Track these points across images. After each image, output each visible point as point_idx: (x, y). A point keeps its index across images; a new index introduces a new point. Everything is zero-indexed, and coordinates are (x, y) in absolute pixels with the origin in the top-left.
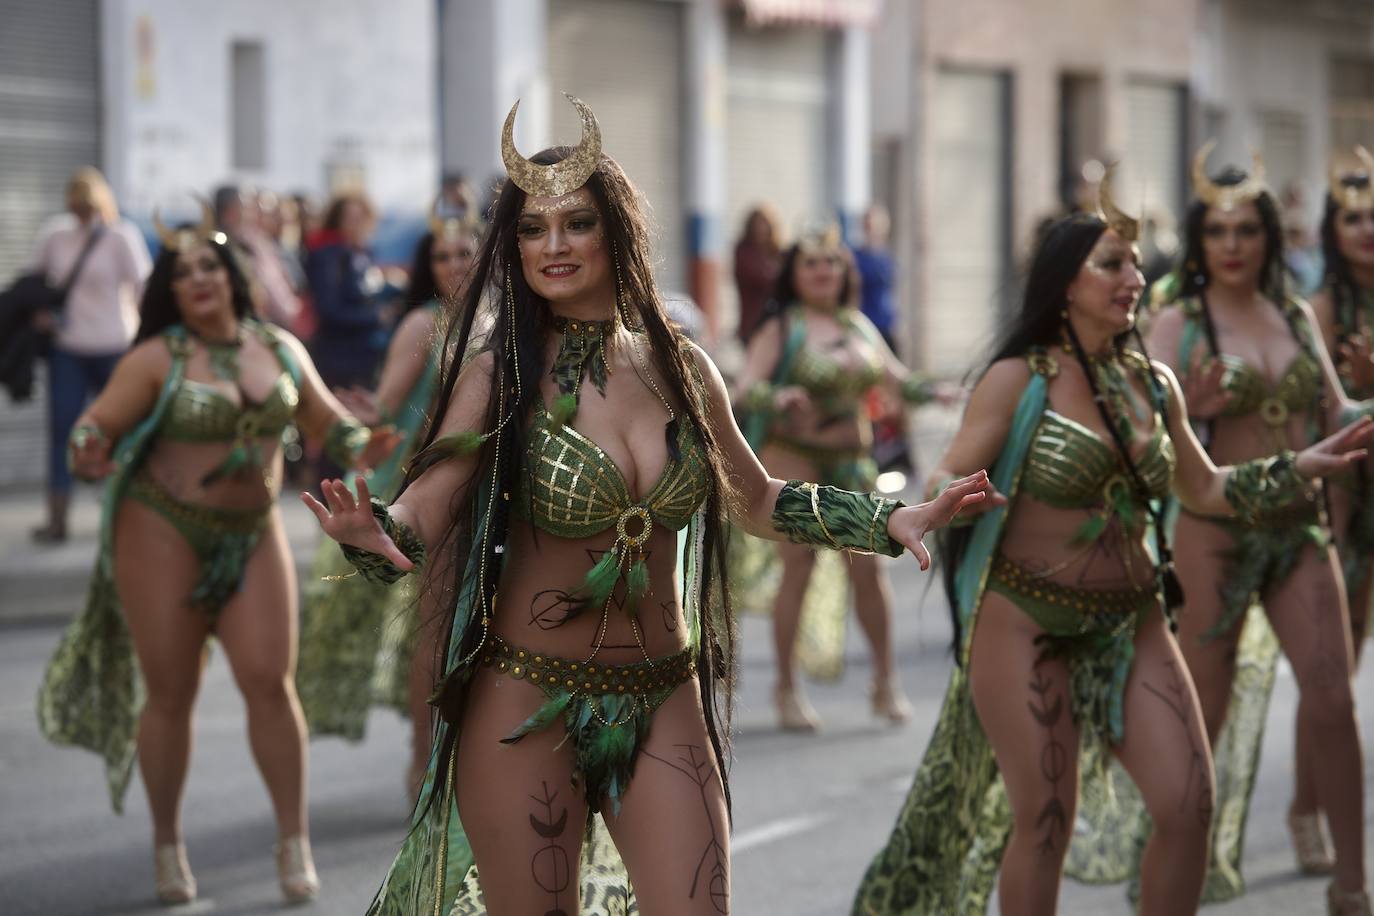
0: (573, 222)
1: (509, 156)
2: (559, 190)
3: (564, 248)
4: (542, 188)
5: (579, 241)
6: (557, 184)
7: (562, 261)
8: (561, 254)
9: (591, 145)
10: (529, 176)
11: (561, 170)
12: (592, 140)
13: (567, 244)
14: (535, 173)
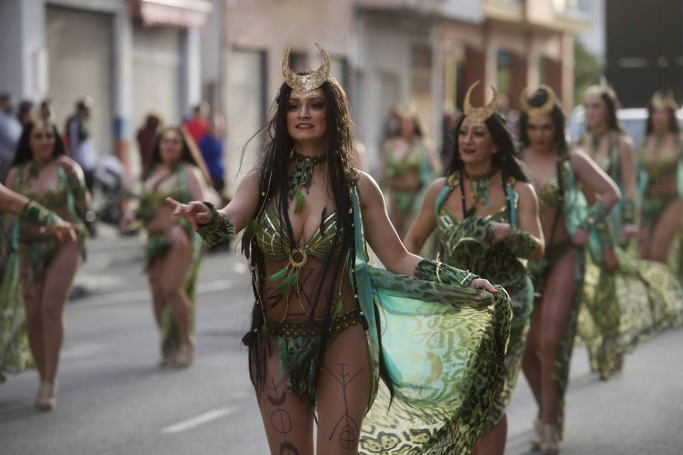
0: (313, 104)
1: (285, 70)
2: (308, 88)
3: (308, 116)
4: (300, 86)
5: (315, 114)
6: (307, 85)
7: (306, 122)
8: (306, 118)
9: (325, 68)
10: (294, 80)
11: (310, 79)
12: (326, 66)
13: (309, 114)
14: (297, 79)
